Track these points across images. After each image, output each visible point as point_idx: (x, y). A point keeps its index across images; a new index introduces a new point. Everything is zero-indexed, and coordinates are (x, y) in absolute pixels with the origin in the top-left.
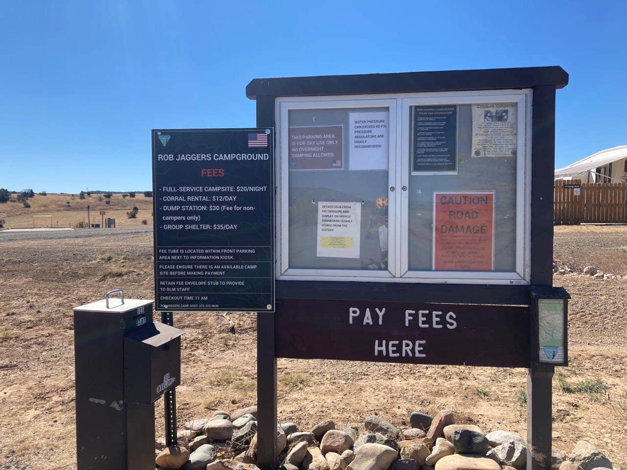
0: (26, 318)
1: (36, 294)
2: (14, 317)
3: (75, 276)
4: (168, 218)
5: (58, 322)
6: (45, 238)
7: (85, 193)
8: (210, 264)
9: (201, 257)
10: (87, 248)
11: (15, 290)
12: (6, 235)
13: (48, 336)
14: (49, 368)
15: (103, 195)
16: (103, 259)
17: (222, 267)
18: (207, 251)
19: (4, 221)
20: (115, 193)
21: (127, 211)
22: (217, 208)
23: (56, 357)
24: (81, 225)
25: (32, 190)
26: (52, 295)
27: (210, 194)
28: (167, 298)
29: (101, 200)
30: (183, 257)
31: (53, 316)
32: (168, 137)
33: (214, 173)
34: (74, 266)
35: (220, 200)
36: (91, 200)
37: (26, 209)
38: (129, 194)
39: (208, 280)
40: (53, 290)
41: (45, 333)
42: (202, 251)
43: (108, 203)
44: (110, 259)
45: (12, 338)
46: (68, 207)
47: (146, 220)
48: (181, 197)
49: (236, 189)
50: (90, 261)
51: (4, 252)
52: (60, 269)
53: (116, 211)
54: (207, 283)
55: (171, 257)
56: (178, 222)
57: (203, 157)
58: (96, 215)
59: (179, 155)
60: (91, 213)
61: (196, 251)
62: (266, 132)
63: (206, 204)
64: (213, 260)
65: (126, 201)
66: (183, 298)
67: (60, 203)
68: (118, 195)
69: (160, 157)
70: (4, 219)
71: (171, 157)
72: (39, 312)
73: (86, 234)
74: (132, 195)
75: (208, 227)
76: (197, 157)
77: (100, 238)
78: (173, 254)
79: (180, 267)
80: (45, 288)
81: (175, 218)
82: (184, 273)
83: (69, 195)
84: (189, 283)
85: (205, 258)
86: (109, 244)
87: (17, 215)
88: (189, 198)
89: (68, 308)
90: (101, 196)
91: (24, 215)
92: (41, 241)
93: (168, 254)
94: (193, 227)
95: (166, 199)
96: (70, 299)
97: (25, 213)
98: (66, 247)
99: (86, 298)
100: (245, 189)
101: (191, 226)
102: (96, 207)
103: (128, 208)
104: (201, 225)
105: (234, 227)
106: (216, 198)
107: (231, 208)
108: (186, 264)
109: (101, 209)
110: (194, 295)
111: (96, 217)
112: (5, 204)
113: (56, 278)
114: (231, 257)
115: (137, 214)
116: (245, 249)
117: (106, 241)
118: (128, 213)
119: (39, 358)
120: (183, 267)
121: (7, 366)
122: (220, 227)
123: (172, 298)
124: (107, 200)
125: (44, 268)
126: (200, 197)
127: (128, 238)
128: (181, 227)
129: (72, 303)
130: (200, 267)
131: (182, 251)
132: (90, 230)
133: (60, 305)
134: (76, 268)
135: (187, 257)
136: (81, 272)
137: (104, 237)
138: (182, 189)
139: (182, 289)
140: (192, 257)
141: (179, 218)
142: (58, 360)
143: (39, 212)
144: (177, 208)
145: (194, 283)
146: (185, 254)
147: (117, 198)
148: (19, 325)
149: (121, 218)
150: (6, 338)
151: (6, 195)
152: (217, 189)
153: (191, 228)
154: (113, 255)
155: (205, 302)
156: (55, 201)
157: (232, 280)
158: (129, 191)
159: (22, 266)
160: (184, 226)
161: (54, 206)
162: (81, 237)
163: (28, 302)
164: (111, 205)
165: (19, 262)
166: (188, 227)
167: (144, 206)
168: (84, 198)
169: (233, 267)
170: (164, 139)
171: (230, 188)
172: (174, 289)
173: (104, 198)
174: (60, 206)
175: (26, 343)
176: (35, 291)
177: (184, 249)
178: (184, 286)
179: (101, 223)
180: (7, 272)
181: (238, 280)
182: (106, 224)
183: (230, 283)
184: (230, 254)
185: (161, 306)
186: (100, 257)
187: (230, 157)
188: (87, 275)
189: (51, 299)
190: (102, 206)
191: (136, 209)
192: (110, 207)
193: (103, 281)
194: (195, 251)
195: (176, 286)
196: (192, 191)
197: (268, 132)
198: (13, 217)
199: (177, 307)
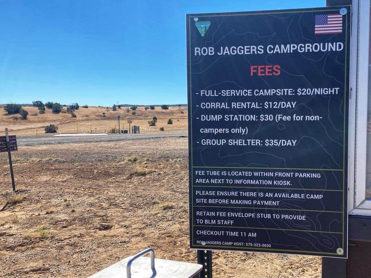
0: (62, 217)
1: (73, 193)
2: (53, 215)
3: (107, 174)
4: (207, 131)
5: (90, 222)
6: (85, 142)
7: (117, 106)
8: (261, 191)
9: (248, 182)
10: (117, 150)
11: (56, 188)
12: (57, 138)
13: (79, 237)
14: (78, 273)
15: (130, 107)
16: (129, 160)
17: (276, 195)
18: (256, 174)
19: (57, 127)
20: (140, 106)
21: (148, 120)
22: (269, 118)
23: (85, 261)
24: (113, 131)
25: (77, 104)
26: (86, 194)
27: (261, 100)
28: (204, 233)
29: (128, 111)
30: (225, 181)
31: (86, 215)
32: (208, 24)
33: (267, 70)
34: (106, 166)
35: (274, 107)
36: (121, 111)
37: (73, 118)
38: (150, 107)
39: (257, 211)
40: (87, 190)
41: (77, 233)
42: (250, 174)
43: (134, 114)
44: (135, 160)
45: (48, 238)
46: (104, 117)
47: (163, 128)
48: (223, 103)
49: (296, 92)
50: (119, 162)
51: (53, 153)
52: (95, 168)
53: (140, 121)
54: (256, 216)
55: (210, 181)
56: (219, 136)
57: (253, 49)
58: (125, 123)
59: (222, 48)
60: (121, 121)
61: (242, 173)
62: (341, 13)
63: (257, 112)
64: (264, 185)
65: (147, 112)
66: (225, 233)
67: (97, 114)
68: (142, 107)
69: (198, 51)
70: (57, 126)
71: (210, 51)
72: (73, 211)
73: (117, 138)
74: (152, 107)
75: (258, 142)
76: (245, 50)
77: (128, 142)
78: (214, 177)
79: (222, 193)
80: (80, 187)
81: (216, 131)
82: (227, 202)
83: (104, 108)
84: (233, 215)
85: (253, 182)
86: (135, 147)
87: (67, 123)
88: (234, 105)
89: (99, 208)
90: (128, 108)
91: (72, 123)
92: (82, 144)
93: (206, 177)
94: (239, 142)
95: (204, 105)
96: (101, 199)
97: (72, 122)
98: (100, 149)
99: (114, 199)
100: (308, 92)
101: (236, 141)
102: (125, 117)
103: (149, 117)
104: (249, 140)
105: (292, 143)
106: (269, 105)
107: (289, 118)
108: (230, 190)
109: (129, 119)
110: (239, 231)
111: (124, 125)
112: (58, 114)
113: (92, 176)
114: (288, 183)
115: (156, 122)
116: (307, 172)
117: (133, 144)
118: (149, 122)
119: (70, 262)
120: (226, 193)
121: (40, 269)
122: (274, 143)
123: (212, 233)
124: (134, 111)
125: (83, 167)
126: (249, 103)
127: (150, 142)
128: (223, 142)
129: (102, 203)
130: (247, 194)
131: (224, 173)
132: (119, 135)
133: (91, 205)
134: (107, 168)
135: (230, 181)
136: (111, 171)
137: (130, 142)
138: (226, 93)
139: (224, 222)
140: (237, 182)
141: (220, 131)
142: (87, 265)
143: (83, 120)
144: (218, 118)
145: (239, 215)
146: (227, 177)
147: (141, 110)
148: (55, 223)
149: (144, 126)
150: (42, 238)
151: (59, 108)
152: (271, 92)
153: (236, 144)
154: (138, 157)
155: (252, 240)
156: (94, 113)
157: (289, 213)
158: (150, 105)
159: (66, 166)
160: (227, 141)
161: (94, 116)
162: (112, 141)
163: (66, 201)
164: (136, 116)
165: (64, 162)
166: (232, 142)
167: (161, 117)
168: (116, 110)
169: (290, 196)
170: (202, 26)
171: (287, 91)
172: (213, 222)
173: (131, 110)
174: (98, 116)
175: (60, 244)
176: (72, 190)
177: (227, 170)
178: (226, 218)
179: (128, 130)
180: (54, 170)
181: (298, 213)
182: (133, 130)
183: (287, 217)
184: (287, 179)
185: (198, 242)
186: (127, 158)
187: (289, 48)
188: (116, 174)
189: (85, 198)
190: (129, 116)
191: (155, 119)
192: (135, 117)
193: (130, 179)
194: (240, 174)
195: (216, 218)
196: (238, 95)
197: (343, 11)
198: (64, 125)
199: (218, 245)
